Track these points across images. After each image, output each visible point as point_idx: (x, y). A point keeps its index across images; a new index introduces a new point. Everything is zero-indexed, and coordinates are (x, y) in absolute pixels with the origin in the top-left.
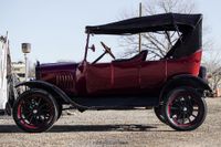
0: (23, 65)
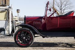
0: (17, 17)
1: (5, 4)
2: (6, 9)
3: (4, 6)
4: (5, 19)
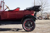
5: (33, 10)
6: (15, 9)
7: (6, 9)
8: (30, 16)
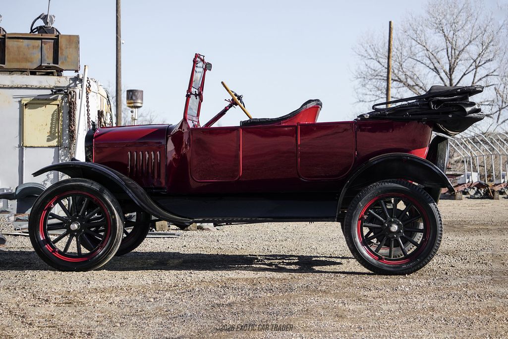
1: (56, 60)
2: (58, 90)
3: (52, 74)
4: (54, 143)
5: (419, 120)
6: (294, 114)
7: (226, 110)
8: (400, 159)
